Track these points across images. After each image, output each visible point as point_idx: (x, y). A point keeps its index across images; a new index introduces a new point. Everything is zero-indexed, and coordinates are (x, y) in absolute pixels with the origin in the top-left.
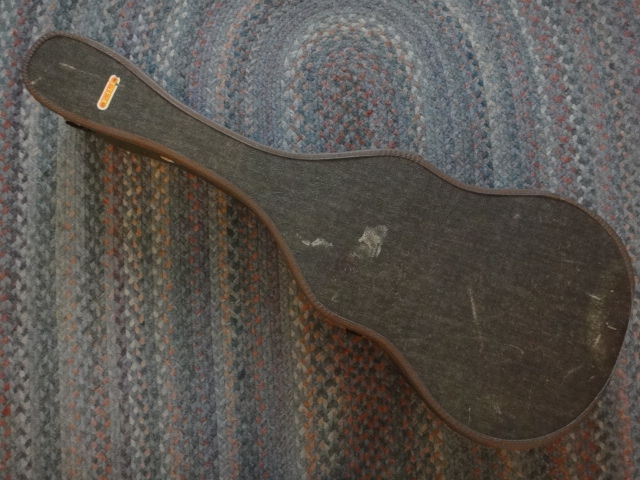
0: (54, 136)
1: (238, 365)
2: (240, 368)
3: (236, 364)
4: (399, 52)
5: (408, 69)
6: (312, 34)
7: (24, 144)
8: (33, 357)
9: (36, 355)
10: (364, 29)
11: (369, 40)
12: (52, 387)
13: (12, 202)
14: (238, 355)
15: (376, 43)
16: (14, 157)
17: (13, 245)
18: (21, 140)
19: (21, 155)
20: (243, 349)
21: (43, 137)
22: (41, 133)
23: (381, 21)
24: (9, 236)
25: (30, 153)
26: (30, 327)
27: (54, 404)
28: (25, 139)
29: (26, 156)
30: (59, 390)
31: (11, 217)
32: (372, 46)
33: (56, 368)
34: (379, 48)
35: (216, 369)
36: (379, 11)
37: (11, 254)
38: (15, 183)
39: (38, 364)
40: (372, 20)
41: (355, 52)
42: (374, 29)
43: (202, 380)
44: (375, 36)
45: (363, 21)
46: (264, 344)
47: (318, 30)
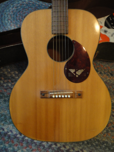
0: (7, 117)
1: (108, 74)
2: (109, 74)
3: (108, 75)
4: (24, 3)
5: (30, 3)
6: (8, 22)
7: (6, 130)
8: (93, 149)
9: (92, 148)
10: (13, 9)
11: (17, 9)
12: (105, 144)
13: (28, 142)
14: (105, 74)
15: (19, 7)
16: (9, 137)
17: (46, 146)
18: (3, 132)
19: (10, 133)
20: (103, 72)
21: (6, 122)
22: (4, 122)
23: (13, 4)
24: (42, 147)
25: (10, 129)
26: (81, 148)
27: (112, 145)
28: (4, 130)
29: (11, 131)
30: (107, 142)
31: (34, 145)
32: (20, 9)
33: (98, 141)
34: (21, 7)
35: (109, 82)
36: (10, 3)
37: (49, 149)
38: (20, 139)
39: (95, 148)
40: (12, 6)
41: (20, 13)
42: (15, 6)
43: (111, 87)
44: (17, 7)
45: (11, 8)
46: (103, 65)
47: (8, 20)
